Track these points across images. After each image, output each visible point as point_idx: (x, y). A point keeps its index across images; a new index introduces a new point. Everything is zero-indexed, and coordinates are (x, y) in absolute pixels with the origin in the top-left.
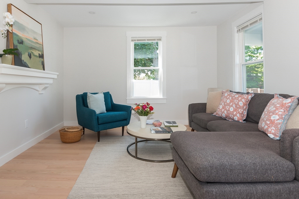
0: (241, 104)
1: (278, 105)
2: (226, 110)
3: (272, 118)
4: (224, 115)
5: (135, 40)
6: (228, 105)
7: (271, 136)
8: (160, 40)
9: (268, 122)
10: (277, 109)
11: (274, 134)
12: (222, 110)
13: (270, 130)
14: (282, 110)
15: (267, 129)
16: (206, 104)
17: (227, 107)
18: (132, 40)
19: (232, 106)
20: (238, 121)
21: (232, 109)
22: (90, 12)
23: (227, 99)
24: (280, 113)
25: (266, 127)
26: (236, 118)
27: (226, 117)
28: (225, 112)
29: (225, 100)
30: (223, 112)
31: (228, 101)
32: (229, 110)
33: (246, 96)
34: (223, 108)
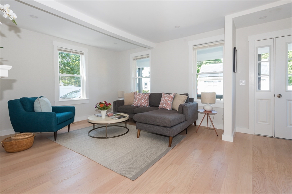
0: (147, 98)
1: (169, 97)
2: (140, 102)
3: (168, 102)
4: (139, 105)
5: (61, 50)
6: (141, 99)
7: (169, 109)
8: (83, 54)
9: (167, 104)
10: (169, 98)
11: (170, 108)
12: (137, 102)
13: (168, 107)
14: (171, 99)
15: (167, 107)
16: (124, 100)
17: (140, 101)
18: (58, 50)
19: (143, 100)
20: (146, 107)
21: (143, 101)
22: (31, 16)
23: (139, 96)
24: (171, 100)
25: (166, 106)
26: (145, 105)
27: (140, 106)
28: (140, 103)
29: (138, 97)
30: (139, 103)
31: (140, 97)
32: (142, 102)
33: (148, 94)
34: (138, 101)
